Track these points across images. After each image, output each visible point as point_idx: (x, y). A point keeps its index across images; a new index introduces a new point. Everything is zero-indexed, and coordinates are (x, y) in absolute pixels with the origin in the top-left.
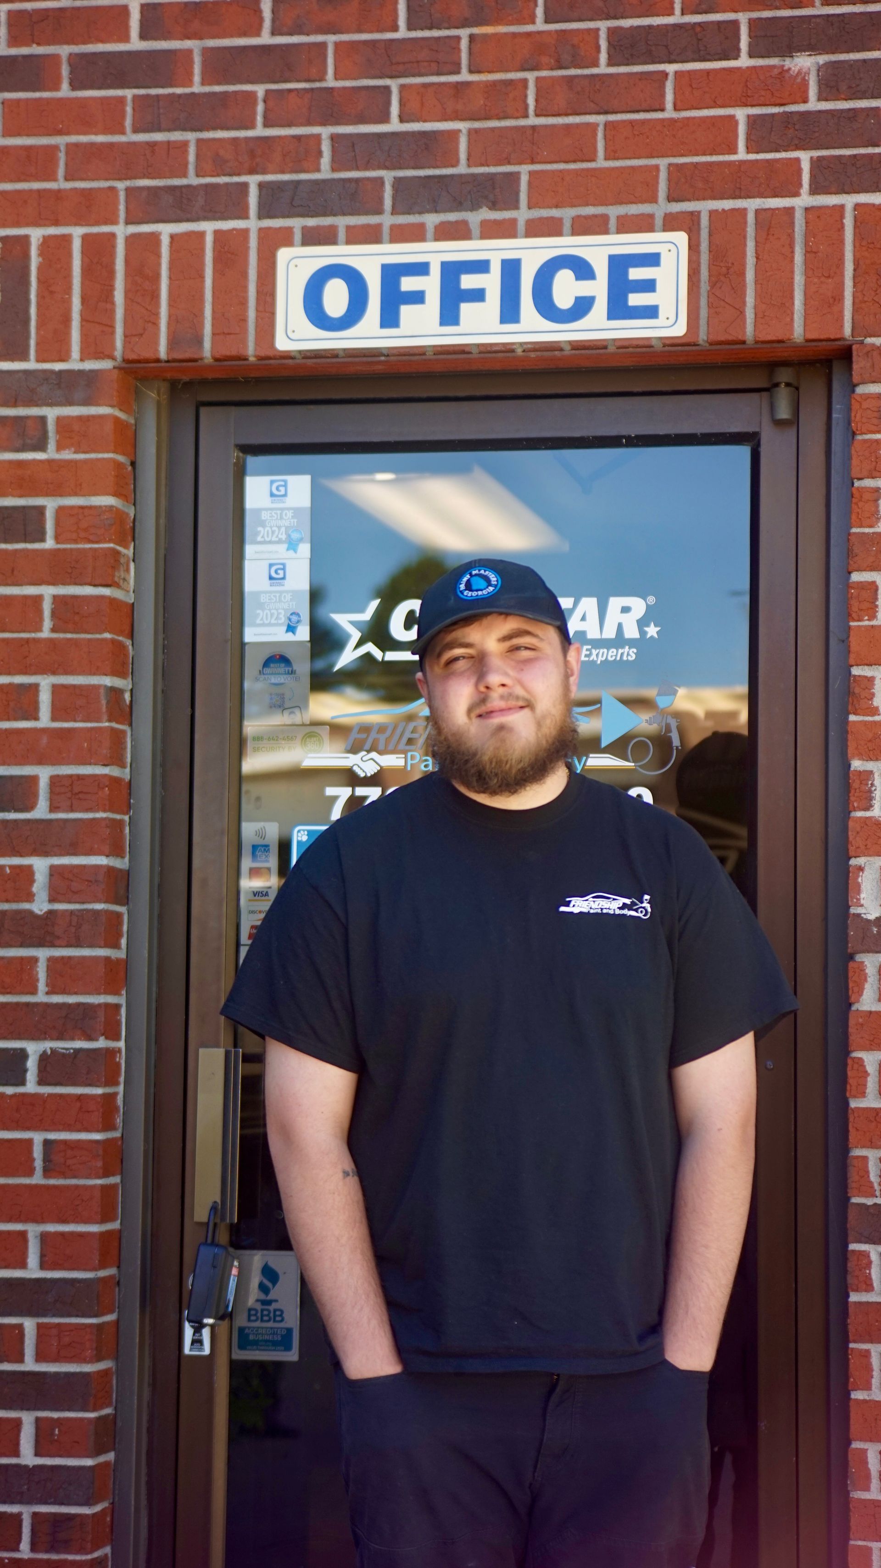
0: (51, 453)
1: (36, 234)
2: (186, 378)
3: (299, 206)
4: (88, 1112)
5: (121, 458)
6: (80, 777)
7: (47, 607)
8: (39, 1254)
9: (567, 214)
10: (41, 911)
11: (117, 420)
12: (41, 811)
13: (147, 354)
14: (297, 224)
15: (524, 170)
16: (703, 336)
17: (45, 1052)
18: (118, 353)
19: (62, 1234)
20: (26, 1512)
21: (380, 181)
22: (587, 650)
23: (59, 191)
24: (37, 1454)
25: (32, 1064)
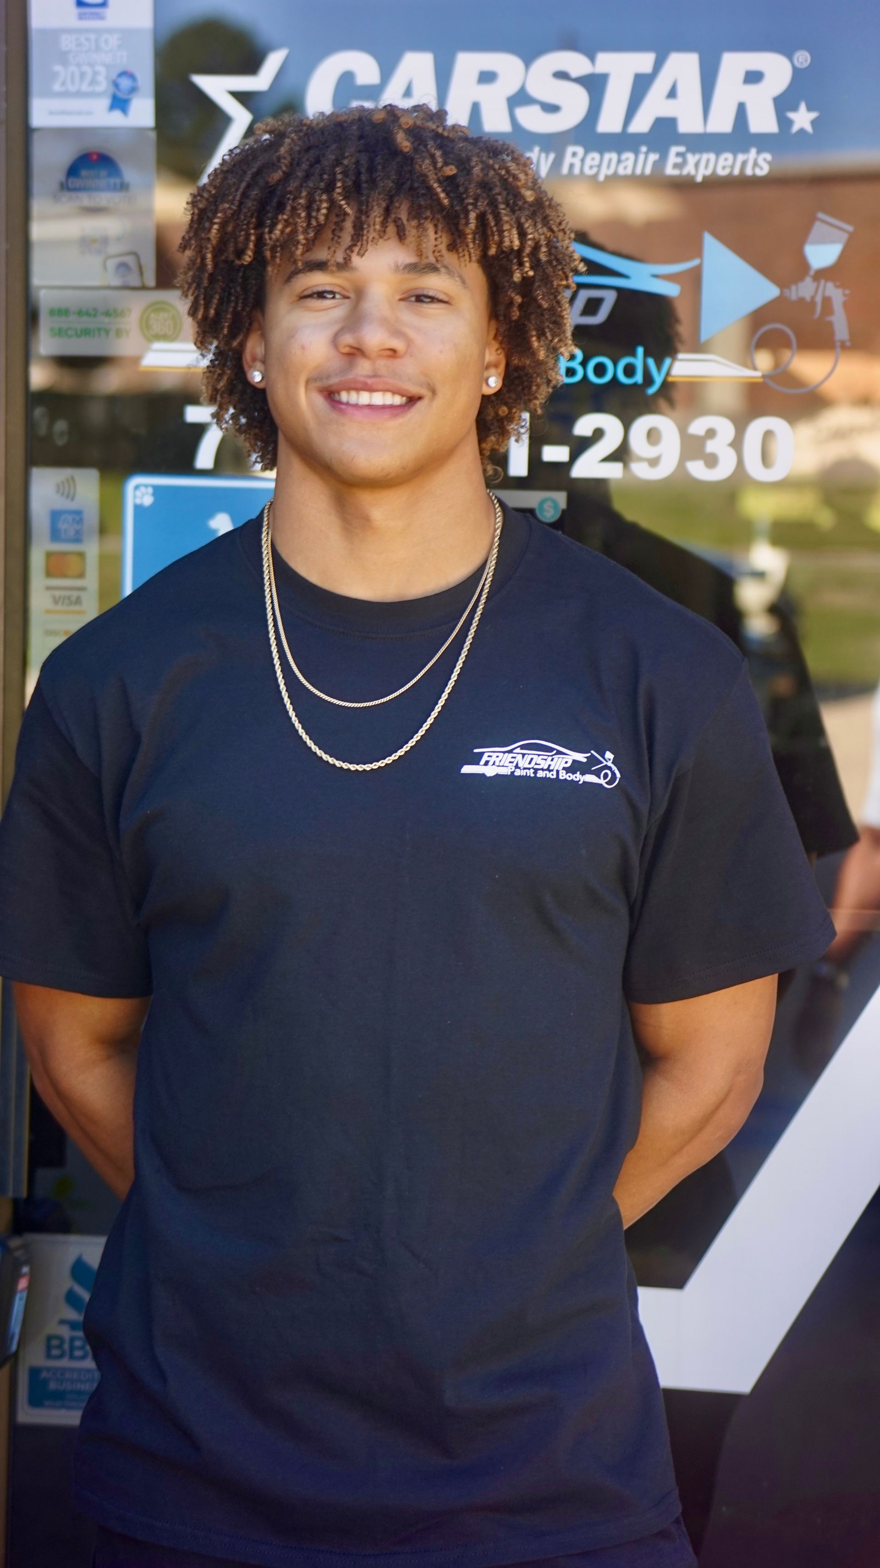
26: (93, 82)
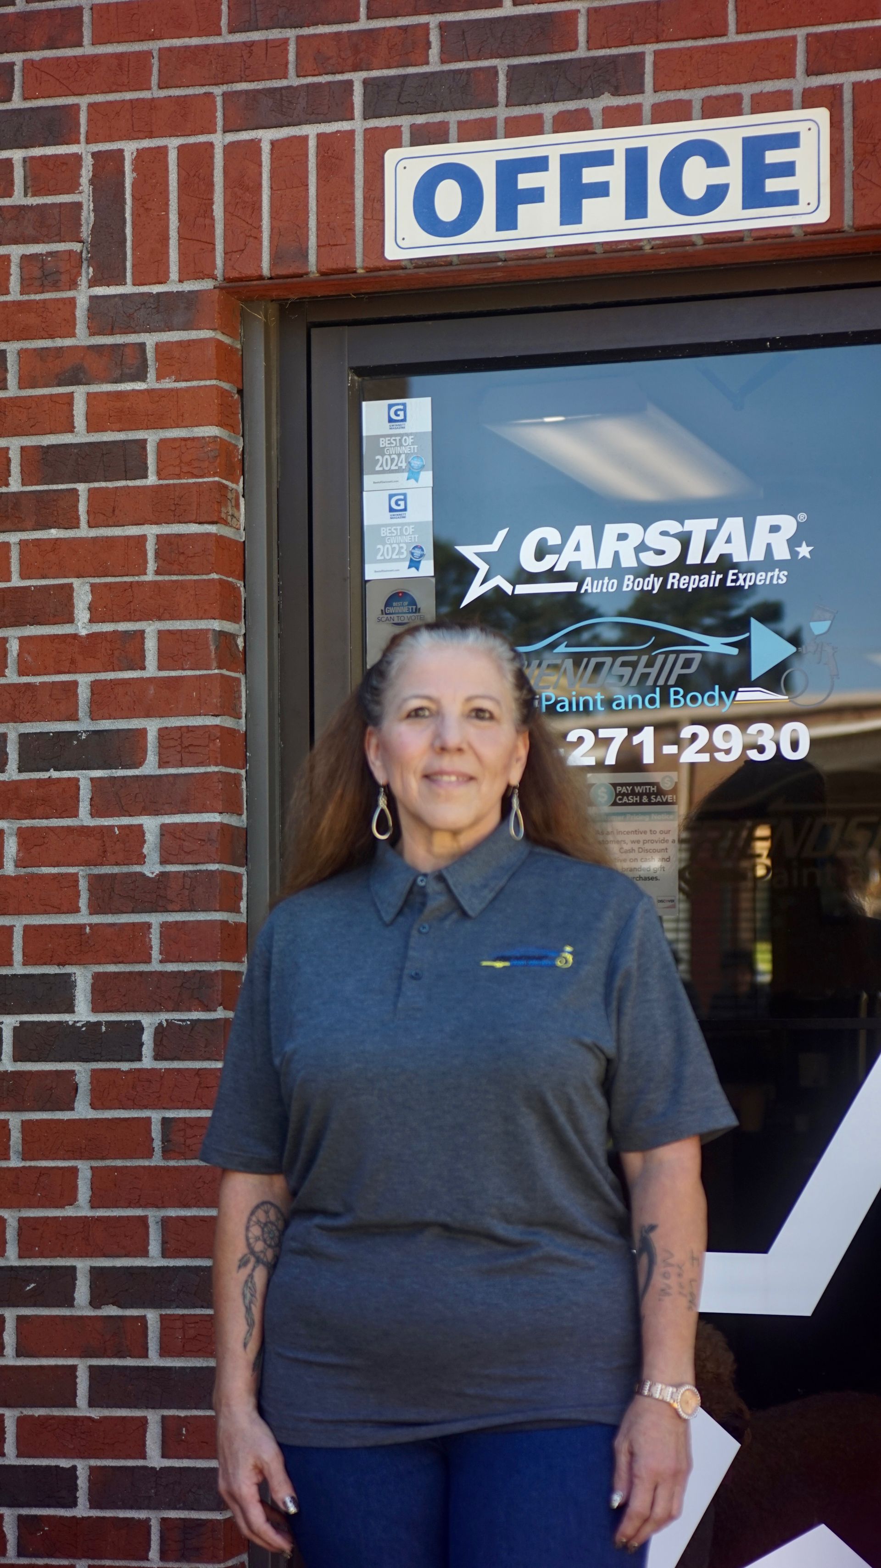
0: (151, 382)
1: (130, 148)
2: (293, 297)
3: (406, 103)
4: (208, 1087)
5: (225, 386)
6: (189, 729)
7: (151, 547)
8: (160, 1241)
9: (696, 95)
10: (153, 873)
11: (219, 343)
12: (150, 767)
13: (250, 271)
14: (405, 122)
15: (649, 50)
16: (848, 221)
17: (160, 1024)
18: (219, 272)
19: (184, 1219)
20: (154, 1517)
21: (494, 70)
22: (734, 574)
23: (153, 99)
24: (164, 1456)
25: (147, 1037)
26: (400, 553)
